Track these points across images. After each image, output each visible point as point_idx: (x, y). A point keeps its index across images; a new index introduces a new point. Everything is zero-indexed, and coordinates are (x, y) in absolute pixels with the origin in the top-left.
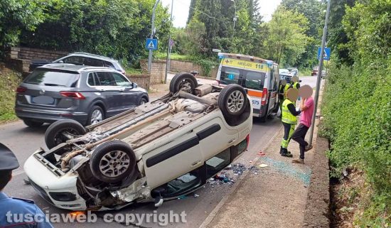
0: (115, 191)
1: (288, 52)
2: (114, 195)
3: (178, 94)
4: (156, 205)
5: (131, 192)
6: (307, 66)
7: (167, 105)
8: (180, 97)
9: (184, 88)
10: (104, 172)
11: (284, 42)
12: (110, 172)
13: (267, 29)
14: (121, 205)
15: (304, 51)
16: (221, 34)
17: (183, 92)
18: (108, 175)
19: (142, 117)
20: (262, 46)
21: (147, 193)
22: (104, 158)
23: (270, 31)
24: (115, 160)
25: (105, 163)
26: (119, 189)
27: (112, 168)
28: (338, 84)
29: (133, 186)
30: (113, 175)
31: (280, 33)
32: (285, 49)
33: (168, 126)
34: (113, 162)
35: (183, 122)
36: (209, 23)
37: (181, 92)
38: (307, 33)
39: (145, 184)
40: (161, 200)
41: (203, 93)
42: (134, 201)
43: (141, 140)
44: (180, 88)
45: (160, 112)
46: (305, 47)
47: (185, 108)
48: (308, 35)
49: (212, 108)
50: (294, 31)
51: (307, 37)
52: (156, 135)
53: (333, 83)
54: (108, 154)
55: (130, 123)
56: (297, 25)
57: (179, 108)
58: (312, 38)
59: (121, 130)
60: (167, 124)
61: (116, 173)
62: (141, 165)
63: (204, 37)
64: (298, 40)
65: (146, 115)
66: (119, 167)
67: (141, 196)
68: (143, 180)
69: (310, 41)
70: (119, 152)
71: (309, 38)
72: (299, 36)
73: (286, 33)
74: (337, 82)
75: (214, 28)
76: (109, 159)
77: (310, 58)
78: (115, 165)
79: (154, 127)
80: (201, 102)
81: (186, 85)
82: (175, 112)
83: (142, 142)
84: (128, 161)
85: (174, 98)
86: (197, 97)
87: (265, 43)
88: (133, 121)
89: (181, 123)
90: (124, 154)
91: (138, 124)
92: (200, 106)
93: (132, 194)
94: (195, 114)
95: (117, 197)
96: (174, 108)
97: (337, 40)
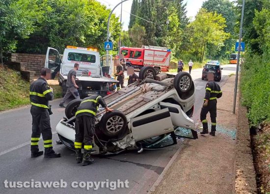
0: (115, 141)
1: (210, 46)
2: (115, 144)
3: (145, 81)
4: (139, 152)
5: (124, 143)
6: (225, 56)
7: (139, 87)
8: (146, 82)
9: (149, 76)
10: (109, 130)
11: (207, 38)
12: (112, 129)
13: (193, 29)
14: (119, 151)
15: (223, 45)
16: (157, 35)
17: (148, 79)
18: (111, 132)
19: (125, 96)
20: (189, 42)
21: (133, 143)
22: (109, 121)
23: (195, 30)
24: (115, 122)
25: (109, 124)
26: (117, 141)
27: (113, 127)
28: (252, 69)
29: (125, 139)
30: (114, 132)
31: (202, 31)
32: (207, 44)
33: (143, 101)
34: (114, 123)
35: (153, 98)
36: (147, 27)
37: (147, 79)
38: (225, 30)
39: (132, 138)
40: (142, 149)
41: (161, 79)
42: (126, 149)
43: (127, 110)
44: (146, 76)
45: (135, 92)
46: (223, 41)
47: (152, 89)
48: (225, 31)
49: (170, 88)
50: (215, 28)
51: (225, 33)
52: (136, 106)
53: (248, 69)
54: (111, 118)
55: (117, 100)
56: (217, 24)
57: (147, 89)
58: (229, 34)
59: (113, 105)
60: (142, 99)
61: (116, 130)
62: (130, 125)
63: (145, 38)
64: (218, 36)
65: (127, 95)
66: (117, 126)
67: (130, 145)
68: (131, 135)
69: (227, 36)
70: (118, 117)
71: (227, 34)
72: (218, 32)
73: (208, 31)
74: (251, 68)
75: (152, 30)
76: (112, 121)
77: (228, 50)
78: (115, 125)
79: (134, 101)
80: (162, 84)
81: (149, 74)
82: (146, 92)
83: (128, 111)
84: (122, 122)
85: (143, 83)
86: (158, 81)
87: (191, 40)
88: (119, 99)
89: (152, 98)
90: (120, 118)
91: (123, 100)
92: (162, 87)
93: (125, 144)
94: (159, 93)
95: (117, 146)
96: (144, 90)
97: (250, 36)
